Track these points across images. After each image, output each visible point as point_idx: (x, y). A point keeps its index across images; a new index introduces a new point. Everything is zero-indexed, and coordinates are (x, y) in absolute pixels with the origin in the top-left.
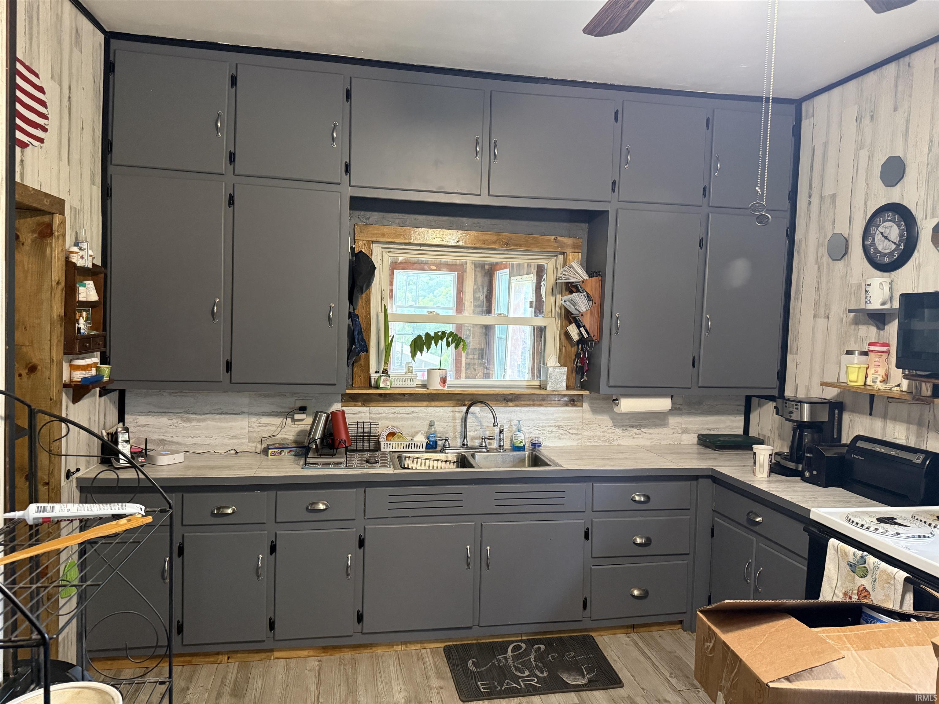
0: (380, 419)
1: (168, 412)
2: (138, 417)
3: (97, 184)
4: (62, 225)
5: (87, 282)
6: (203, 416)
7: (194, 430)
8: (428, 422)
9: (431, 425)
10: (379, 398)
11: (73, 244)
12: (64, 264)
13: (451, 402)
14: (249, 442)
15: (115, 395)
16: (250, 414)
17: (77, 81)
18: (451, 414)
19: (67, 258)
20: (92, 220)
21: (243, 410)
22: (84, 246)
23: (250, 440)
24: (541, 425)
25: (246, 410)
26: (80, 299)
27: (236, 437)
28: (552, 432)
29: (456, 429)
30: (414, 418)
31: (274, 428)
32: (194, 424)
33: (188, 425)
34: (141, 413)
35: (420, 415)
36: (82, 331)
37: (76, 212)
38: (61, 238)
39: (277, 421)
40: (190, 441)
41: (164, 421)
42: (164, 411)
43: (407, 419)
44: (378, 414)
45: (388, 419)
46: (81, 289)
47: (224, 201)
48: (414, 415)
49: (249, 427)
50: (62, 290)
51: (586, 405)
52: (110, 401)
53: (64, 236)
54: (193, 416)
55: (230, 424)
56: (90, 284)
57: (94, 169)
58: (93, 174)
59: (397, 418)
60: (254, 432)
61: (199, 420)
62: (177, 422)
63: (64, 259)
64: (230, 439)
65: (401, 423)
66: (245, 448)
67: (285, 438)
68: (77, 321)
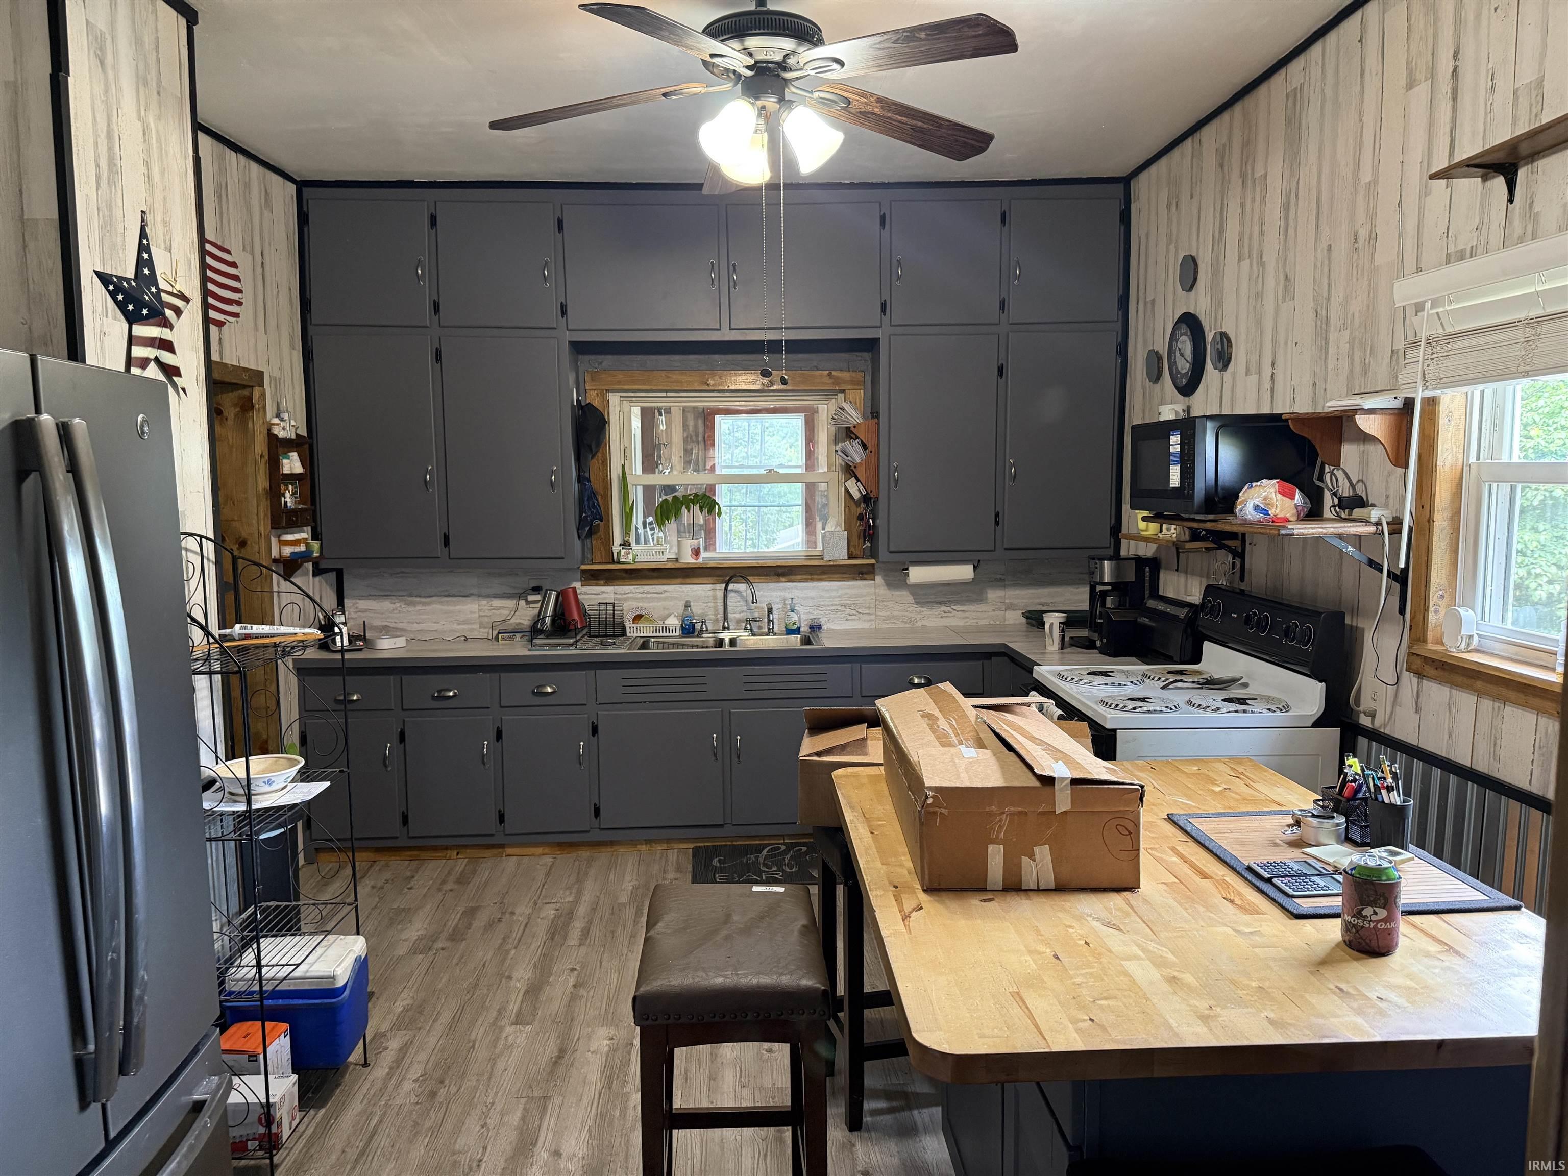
0: (626, 600)
1: (390, 595)
2: (358, 601)
3: (297, 348)
4: (262, 398)
5: (291, 454)
6: (428, 600)
7: (420, 614)
8: (683, 603)
9: (687, 606)
10: (624, 575)
11: (274, 415)
12: (266, 436)
13: (710, 578)
14: (480, 627)
15: (333, 576)
16: (479, 596)
17: (270, 244)
18: (711, 593)
19: (269, 430)
20: (293, 388)
21: (472, 591)
22: (286, 416)
23: (482, 626)
24: (822, 603)
25: (475, 591)
26: (284, 472)
27: (465, 622)
28: (837, 611)
29: (717, 611)
30: (665, 599)
31: (507, 612)
32: (419, 608)
33: (411, 609)
34: (362, 597)
35: (675, 595)
36: (289, 505)
37: (276, 382)
38: (261, 410)
39: (511, 603)
40: (416, 627)
41: (386, 605)
42: (386, 594)
43: (659, 599)
44: (624, 594)
45: (636, 599)
46: (285, 461)
47: (430, 357)
48: (667, 594)
49: (480, 610)
50: (266, 464)
51: (879, 579)
52: (326, 582)
53: (264, 407)
54: (418, 599)
55: (458, 608)
56: (294, 455)
57: (293, 332)
58: (292, 338)
59: (646, 598)
60: (484, 616)
61: (424, 604)
62: (401, 606)
63: (266, 432)
64: (459, 624)
65: (651, 604)
66: (476, 634)
67: (520, 623)
68: (284, 495)
